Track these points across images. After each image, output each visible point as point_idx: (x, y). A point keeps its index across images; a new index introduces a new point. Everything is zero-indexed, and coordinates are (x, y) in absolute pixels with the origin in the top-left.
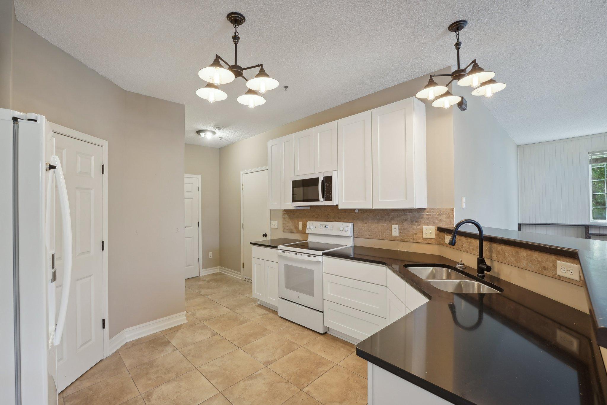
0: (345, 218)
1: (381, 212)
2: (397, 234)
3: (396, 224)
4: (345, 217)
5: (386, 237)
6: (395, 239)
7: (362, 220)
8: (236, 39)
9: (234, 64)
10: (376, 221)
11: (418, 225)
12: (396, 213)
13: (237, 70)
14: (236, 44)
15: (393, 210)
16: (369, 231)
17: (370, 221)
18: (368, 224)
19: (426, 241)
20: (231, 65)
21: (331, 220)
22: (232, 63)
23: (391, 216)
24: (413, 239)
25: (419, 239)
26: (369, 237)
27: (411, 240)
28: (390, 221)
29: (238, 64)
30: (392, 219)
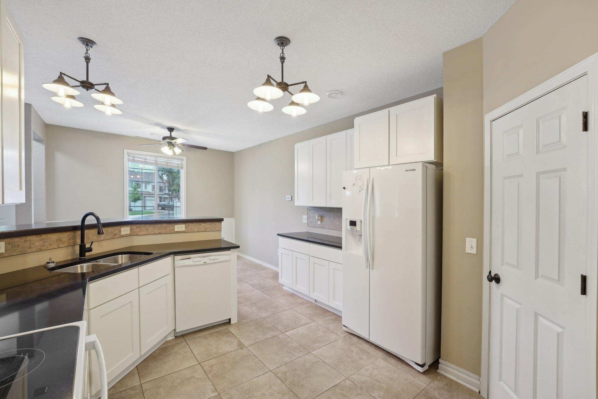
8: (283, 59)
9: (281, 81)
13: (284, 86)
14: (282, 63)
20: (278, 82)
22: (279, 80)
29: (284, 81)
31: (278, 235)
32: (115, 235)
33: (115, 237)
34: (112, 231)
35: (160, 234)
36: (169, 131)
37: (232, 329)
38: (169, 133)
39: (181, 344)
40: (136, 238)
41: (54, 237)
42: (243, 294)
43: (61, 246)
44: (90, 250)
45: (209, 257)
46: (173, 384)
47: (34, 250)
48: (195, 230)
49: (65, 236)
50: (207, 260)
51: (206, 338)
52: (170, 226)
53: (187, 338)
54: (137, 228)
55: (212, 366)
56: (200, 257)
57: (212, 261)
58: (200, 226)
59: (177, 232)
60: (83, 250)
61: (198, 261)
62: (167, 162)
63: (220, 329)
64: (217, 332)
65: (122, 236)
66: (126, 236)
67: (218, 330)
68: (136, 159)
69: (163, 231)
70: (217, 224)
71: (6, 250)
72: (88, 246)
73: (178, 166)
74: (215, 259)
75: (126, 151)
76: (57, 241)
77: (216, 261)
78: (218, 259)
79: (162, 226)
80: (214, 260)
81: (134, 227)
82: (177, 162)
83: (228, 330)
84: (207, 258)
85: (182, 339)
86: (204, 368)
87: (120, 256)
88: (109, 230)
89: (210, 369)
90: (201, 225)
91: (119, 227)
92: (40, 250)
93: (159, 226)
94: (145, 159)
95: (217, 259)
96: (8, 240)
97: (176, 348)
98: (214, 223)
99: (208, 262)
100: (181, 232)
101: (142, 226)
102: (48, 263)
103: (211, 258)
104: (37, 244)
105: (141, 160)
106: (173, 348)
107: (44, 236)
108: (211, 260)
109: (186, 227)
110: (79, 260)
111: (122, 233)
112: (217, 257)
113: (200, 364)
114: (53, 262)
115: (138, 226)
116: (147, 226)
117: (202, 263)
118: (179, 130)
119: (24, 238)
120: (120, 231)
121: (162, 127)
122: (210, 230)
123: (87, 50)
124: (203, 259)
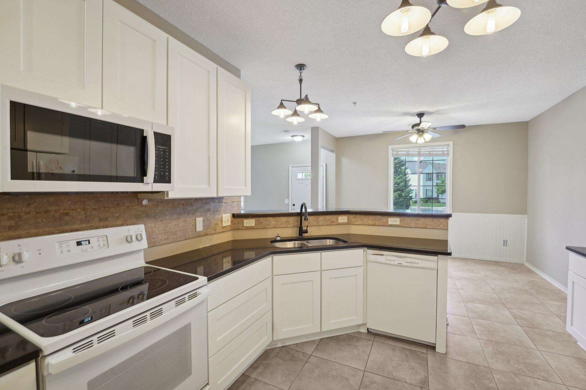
0: (117, 218)
1: (183, 202)
2: (201, 229)
3: (200, 216)
4: (118, 215)
5: (189, 235)
6: (199, 235)
7: (154, 217)
10: (176, 216)
11: (219, 214)
12: (200, 203)
15: (197, 200)
16: (165, 233)
17: (168, 217)
18: (164, 221)
19: (225, 230)
21: (76, 226)
23: (195, 208)
24: (215, 230)
25: (220, 229)
26: (165, 242)
27: (214, 232)
28: (193, 214)
30: (195, 211)
31: (568, 248)
32: (333, 222)
33: (333, 224)
34: (330, 218)
35: (373, 225)
36: (418, 117)
37: (430, 357)
38: (419, 119)
39: (367, 341)
40: (352, 226)
41: (284, 219)
42: (489, 322)
43: (288, 226)
44: (306, 232)
45: (406, 259)
46: (329, 372)
47: (271, 226)
48: (412, 225)
49: (292, 219)
50: (402, 261)
51: (394, 350)
52: (384, 219)
53: (377, 339)
54: (354, 217)
55: (372, 383)
56: (393, 256)
57: (409, 265)
58: (417, 221)
59: (391, 226)
60: (302, 232)
61: (391, 260)
62: (430, 151)
63: (418, 349)
64: (411, 350)
65: (339, 224)
66: (343, 224)
67: (416, 349)
68: (399, 153)
69: (377, 223)
70: (442, 220)
71: (255, 225)
72: (304, 228)
73: (443, 153)
74: (413, 263)
75: (390, 147)
76: (285, 223)
77: (414, 265)
78: (418, 263)
79: (376, 218)
80: (411, 263)
81: (352, 216)
82: (442, 150)
83: (426, 356)
84: (404, 259)
85: (372, 337)
86: (364, 379)
87: (328, 240)
88: (327, 217)
89: (368, 384)
90: (419, 220)
91: (337, 216)
92: (275, 228)
93: (372, 217)
94: (408, 152)
95: (415, 263)
96: (257, 219)
97: (360, 342)
98: (437, 219)
99: (404, 264)
100: (395, 226)
101: (358, 216)
102: (277, 237)
103: (409, 260)
104: (273, 223)
105: (405, 153)
106: (357, 341)
107: (277, 218)
108: (407, 262)
109: (401, 221)
110: (298, 238)
111: (340, 221)
112: (416, 261)
113: (364, 371)
114: (280, 237)
115: (354, 216)
116: (362, 217)
117: (396, 263)
118: (430, 113)
119: (265, 218)
120: (337, 220)
121: (412, 115)
122: (432, 227)
123: (301, 73)
124: (398, 259)
